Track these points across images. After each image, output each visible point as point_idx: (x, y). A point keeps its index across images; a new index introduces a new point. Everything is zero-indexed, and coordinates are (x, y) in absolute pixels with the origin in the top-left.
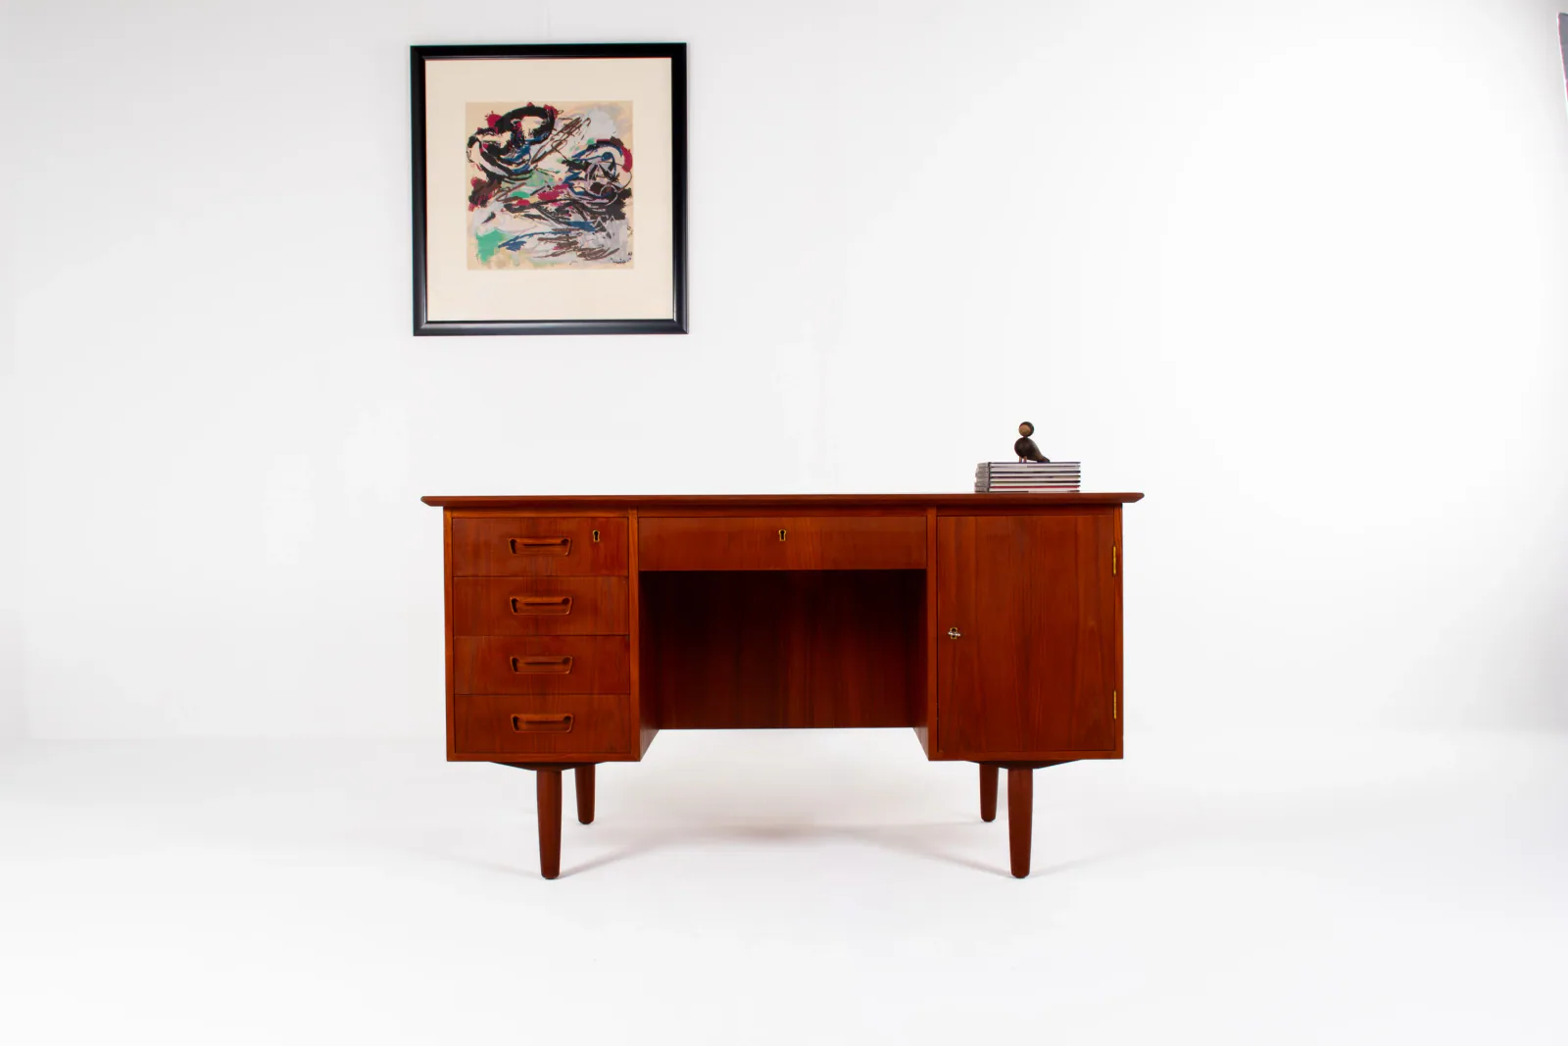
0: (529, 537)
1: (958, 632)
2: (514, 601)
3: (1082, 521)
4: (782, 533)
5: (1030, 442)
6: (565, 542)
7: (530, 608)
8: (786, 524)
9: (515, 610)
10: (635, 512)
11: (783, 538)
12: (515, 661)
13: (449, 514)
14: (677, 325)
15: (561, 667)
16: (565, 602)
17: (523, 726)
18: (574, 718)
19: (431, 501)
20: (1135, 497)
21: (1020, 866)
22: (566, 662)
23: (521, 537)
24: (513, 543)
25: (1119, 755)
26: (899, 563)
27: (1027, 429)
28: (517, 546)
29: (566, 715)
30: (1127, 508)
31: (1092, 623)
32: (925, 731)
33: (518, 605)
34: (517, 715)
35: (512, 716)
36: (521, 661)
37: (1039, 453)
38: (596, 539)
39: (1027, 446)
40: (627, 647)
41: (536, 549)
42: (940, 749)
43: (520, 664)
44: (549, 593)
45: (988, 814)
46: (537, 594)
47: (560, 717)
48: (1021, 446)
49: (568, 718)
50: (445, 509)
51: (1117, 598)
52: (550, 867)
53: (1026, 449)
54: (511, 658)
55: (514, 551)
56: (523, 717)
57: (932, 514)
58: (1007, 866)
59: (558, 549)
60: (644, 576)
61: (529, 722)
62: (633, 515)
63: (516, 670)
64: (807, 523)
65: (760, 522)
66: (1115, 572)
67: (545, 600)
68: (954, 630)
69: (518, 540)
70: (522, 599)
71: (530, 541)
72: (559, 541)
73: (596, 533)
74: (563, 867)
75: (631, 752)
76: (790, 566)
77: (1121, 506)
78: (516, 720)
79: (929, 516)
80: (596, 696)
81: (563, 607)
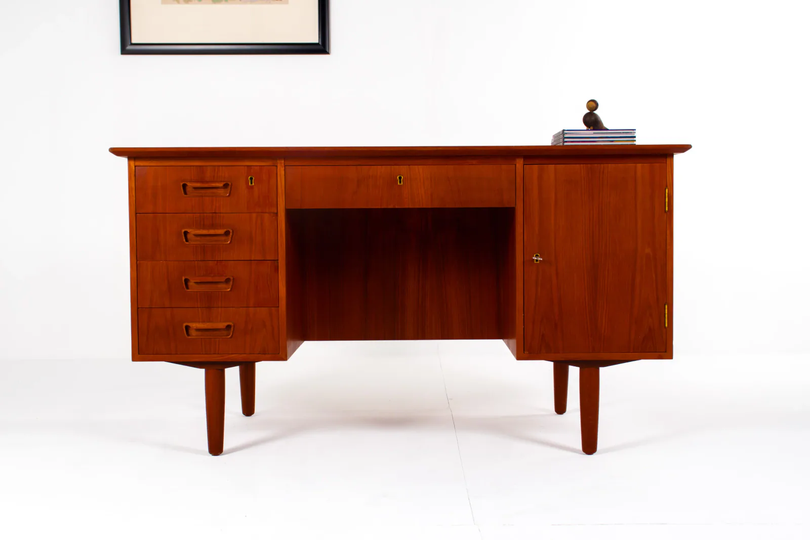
0: (197, 182)
1: (541, 257)
2: (186, 233)
3: (641, 168)
4: (400, 178)
5: (595, 115)
6: (226, 186)
7: (198, 238)
8: (403, 170)
9: (187, 240)
10: (283, 161)
11: (400, 182)
12: (187, 281)
13: (132, 163)
14: (321, 47)
15: (223, 286)
16: (227, 233)
17: (193, 333)
18: (234, 326)
19: (117, 152)
20: (684, 148)
21: (589, 445)
22: (227, 281)
23: (191, 181)
24: (185, 186)
25: (670, 357)
26: (493, 202)
27: (593, 105)
28: (189, 189)
29: (228, 323)
30: (678, 158)
31: (648, 250)
32: (513, 342)
33: (189, 236)
34: (189, 324)
35: (185, 325)
36: (191, 281)
37: (602, 124)
38: (251, 183)
39: (593, 118)
40: (277, 269)
41: (203, 191)
42: (525, 352)
43: (191, 284)
44: (213, 226)
45: (560, 407)
46: (204, 227)
47: (222, 325)
48: (588, 119)
49: (228, 327)
50: (129, 159)
51: (668, 232)
52: (216, 446)
53: (592, 121)
54: (183, 279)
55: (185, 193)
56: (194, 325)
57: (520, 163)
58: (578, 444)
59: (221, 192)
60: (289, 213)
61: (198, 330)
62: (281, 165)
63: (187, 288)
64: (420, 171)
65: (381, 170)
66: (667, 209)
67: (212, 232)
68: (537, 256)
69: (188, 184)
70: (192, 231)
71: (198, 185)
72: (221, 185)
73: (251, 179)
74: (226, 446)
75: (280, 354)
76: (408, 205)
77: (672, 156)
78: (187, 328)
79: (517, 165)
80: (251, 310)
81: (225, 237)
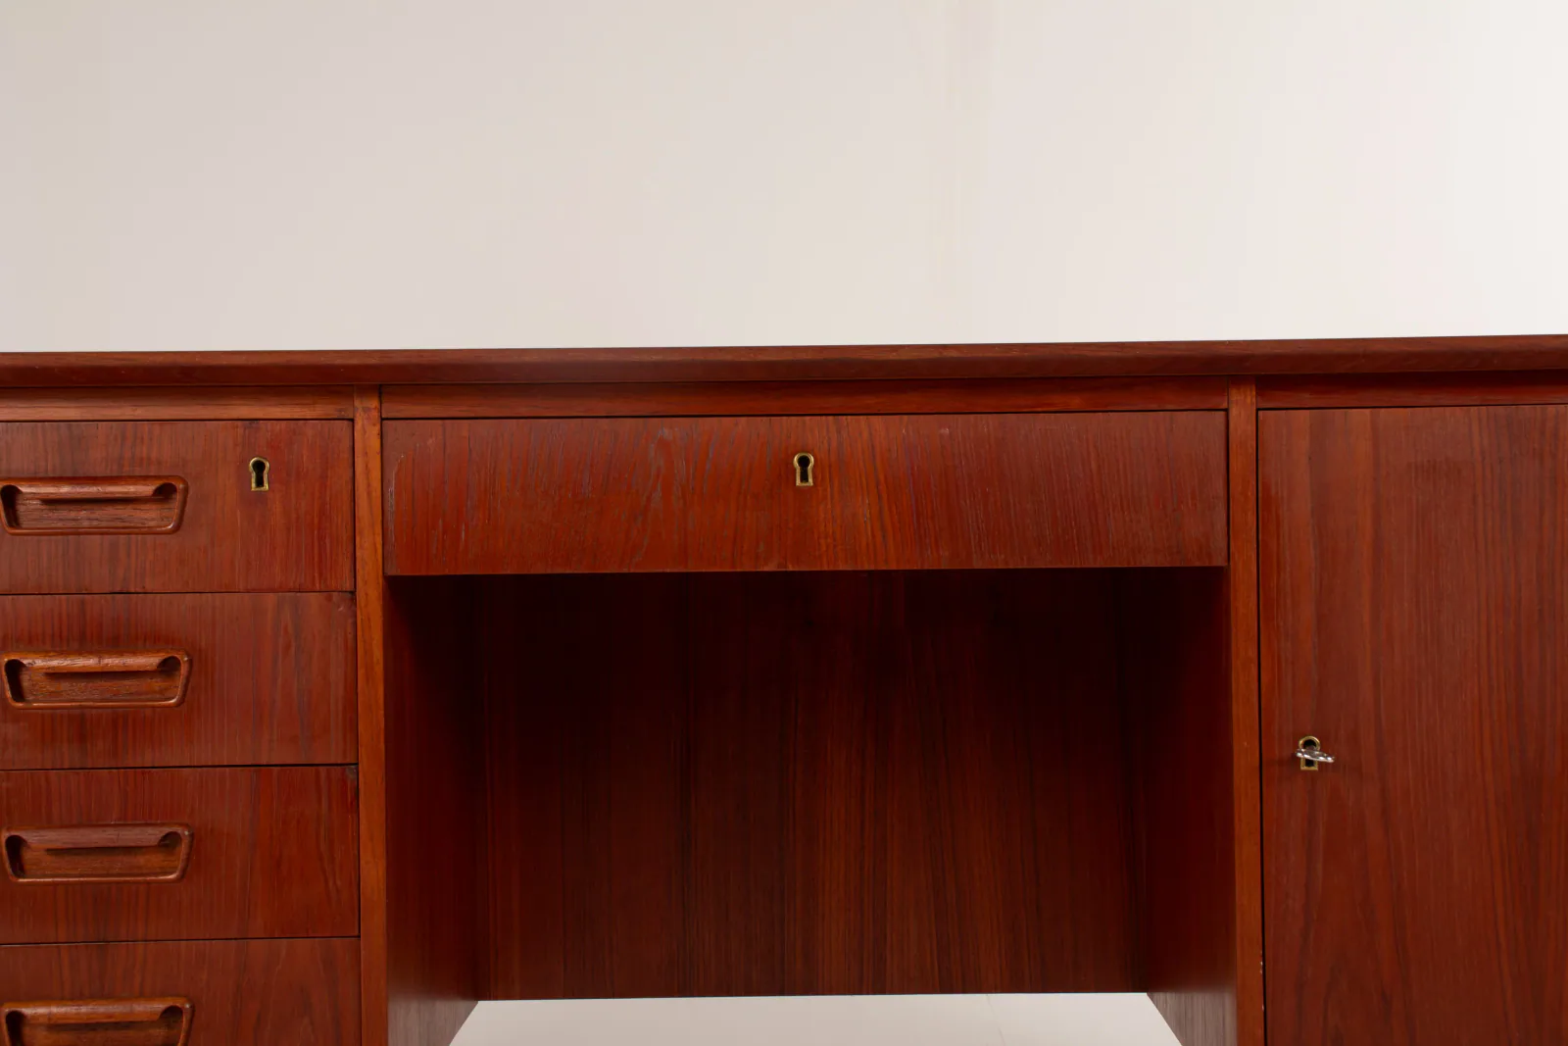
0: (60, 479)
1: (1325, 751)
2: (14, 667)
4: (804, 462)
6: (164, 493)
7: (62, 687)
9: (19, 696)
10: (374, 403)
11: (804, 478)
12: (16, 842)
15: (156, 859)
16: (169, 667)
17: (39, 1040)
18: (192, 1010)
22: (169, 842)
23: (33, 480)
24: (11, 495)
28: (25, 506)
33: (25, 680)
34: (20, 1009)
35: (4, 1011)
36: (32, 842)
38: (260, 483)
40: (352, 797)
41: (80, 513)
43: (31, 854)
44: (116, 643)
46: (83, 644)
47: (149, 1009)
49: (172, 1013)
55: (16, 520)
56: (41, 1012)
57: (1242, 403)
59: (150, 515)
60: (402, 592)
61: (58, 1027)
62: (365, 412)
63: (19, 869)
64: (874, 433)
67: (112, 662)
68: (1309, 744)
69: (25, 487)
70: (37, 663)
71: (65, 490)
72: (147, 489)
73: (259, 467)
76: (832, 559)
78: (15, 1020)
79: (1234, 412)
80: (258, 945)
81: (157, 684)
